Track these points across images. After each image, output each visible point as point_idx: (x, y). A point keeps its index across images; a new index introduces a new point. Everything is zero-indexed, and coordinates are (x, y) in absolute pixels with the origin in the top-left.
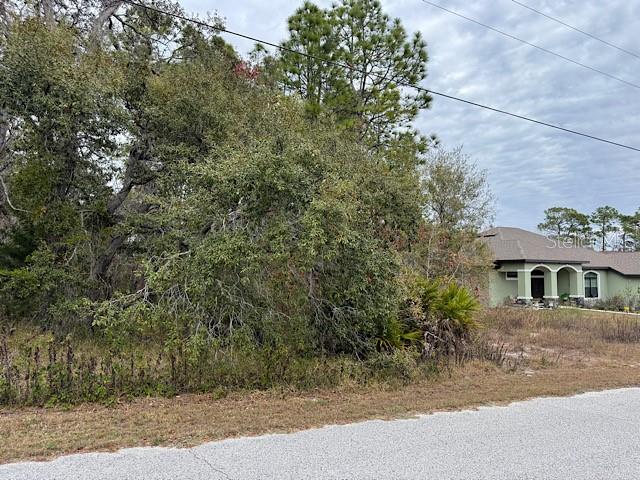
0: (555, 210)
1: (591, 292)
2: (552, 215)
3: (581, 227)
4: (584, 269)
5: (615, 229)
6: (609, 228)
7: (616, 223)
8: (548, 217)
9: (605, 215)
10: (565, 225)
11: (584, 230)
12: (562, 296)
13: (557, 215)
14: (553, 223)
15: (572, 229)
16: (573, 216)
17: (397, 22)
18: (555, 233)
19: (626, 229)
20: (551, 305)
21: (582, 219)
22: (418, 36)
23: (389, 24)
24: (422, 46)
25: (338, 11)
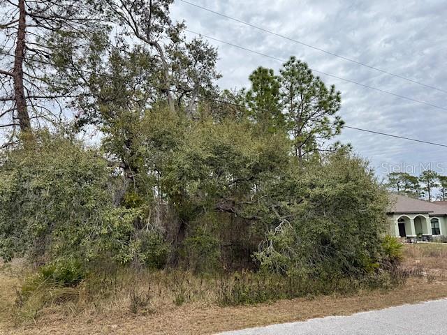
0: (394, 174)
1: (436, 231)
2: (392, 177)
3: (413, 185)
4: (430, 216)
5: (436, 186)
6: (432, 185)
7: (437, 182)
8: (390, 179)
9: (428, 176)
10: (402, 184)
11: (415, 187)
12: (418, 235)
13: (396, 178)
14: (393, 183)
15: (407, 186)
16: (407, 177)
17: (318, 78)
18: (396, 190)
19: (443, 185)
20: (412, 241)
21: (413, 180)
22: (333, 87)
23: (314, 80)
24: (338, 94)
25: (283, 74)
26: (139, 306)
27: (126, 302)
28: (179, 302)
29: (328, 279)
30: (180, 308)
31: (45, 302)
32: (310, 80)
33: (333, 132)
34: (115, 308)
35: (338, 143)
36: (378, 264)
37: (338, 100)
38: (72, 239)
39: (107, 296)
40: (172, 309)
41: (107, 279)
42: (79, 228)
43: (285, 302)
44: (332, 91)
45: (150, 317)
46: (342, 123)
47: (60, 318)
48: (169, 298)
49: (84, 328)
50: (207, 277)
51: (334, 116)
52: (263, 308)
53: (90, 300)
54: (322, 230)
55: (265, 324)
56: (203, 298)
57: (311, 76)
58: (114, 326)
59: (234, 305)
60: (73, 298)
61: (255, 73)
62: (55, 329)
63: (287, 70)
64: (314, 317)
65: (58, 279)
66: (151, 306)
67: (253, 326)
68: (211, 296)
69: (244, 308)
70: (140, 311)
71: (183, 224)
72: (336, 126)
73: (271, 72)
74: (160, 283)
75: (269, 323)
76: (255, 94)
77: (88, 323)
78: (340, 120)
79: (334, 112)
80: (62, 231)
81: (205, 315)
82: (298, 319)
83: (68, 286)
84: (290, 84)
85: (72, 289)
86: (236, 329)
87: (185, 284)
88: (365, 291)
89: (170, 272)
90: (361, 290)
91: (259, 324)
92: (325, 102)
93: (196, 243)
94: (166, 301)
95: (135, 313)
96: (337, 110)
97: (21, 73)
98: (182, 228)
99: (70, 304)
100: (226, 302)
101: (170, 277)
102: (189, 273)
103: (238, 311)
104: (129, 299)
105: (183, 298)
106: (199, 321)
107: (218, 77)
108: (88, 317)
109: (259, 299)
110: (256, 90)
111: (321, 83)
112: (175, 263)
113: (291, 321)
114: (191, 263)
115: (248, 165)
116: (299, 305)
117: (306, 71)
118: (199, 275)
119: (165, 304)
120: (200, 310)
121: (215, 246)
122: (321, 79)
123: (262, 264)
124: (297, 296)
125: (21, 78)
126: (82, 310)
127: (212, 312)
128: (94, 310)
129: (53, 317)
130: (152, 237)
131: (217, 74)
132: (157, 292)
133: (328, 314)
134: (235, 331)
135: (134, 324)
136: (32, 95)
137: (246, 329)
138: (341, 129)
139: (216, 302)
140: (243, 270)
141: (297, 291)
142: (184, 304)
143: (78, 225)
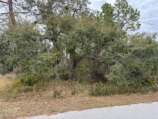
17: (130, 6)
22: (137, 10)
23: (128, 7)
24: (139, 12)
25: (116, 5)
26: (57, 95)
27: (52, 93)
28: (73, 94)
29: (136, 87)
30: (74, 96)
31: (20, 91)
32: (127, 7)
33: (136, 28)
34: (47, 95)
35: (138, 33)
36: (155, 81)
37: (139, 15)
38: (26, 66)
39: (45, 90)
40: (70, 97)
41: (45, 83)
42: (29, 61)
43: (117, 95)
44: (136, 11)
45: (61, 99)
46: (140, 25)
47: (25, 98)
48: (69, 91)
49: (34, 103)
50: (85, 84)
51: (136, 22)
52: (109, 98)
53: (38, 91)
54: (137, 66)
55: (112, 106)
56: (83, 92)
57: (128, 5)
58: (46, 103)
59: (96, 96)
60: (31, 90)
61: (104, 5)
62: (22, 103)
63: (117, 3)
64: (134, 103)
65: (26, 83)
66: (62, 95)
67: (106, 106)
68: (87, 92)
69: (100, 98)
70: (57, 97)
71: (75, 64)
72: (137, 26)
73: (110, 5)
74: (66, 86)
75: (114, 106)
76: (103, 14)
77: (36, 101)
78: (139, 24)
79: (136, 20)
80: (22, 62)
81: (84, 99)
82: (126, 104)
83: (29, 85)
84: (118, 9)
85: (30, 87)
86: (99, 107)
87: (76, 86)
88: (152, 93)
89: (70, 82)
90: (150, 92)
91: (109, 106)
92: (133, 16)
93: (80, 71)
94: (68, 93)
95: (55, 97)
96: (138, 19)
97: (12, 3)
98: (75, 65)
99: (29, 93)
100: (93, 94)
101: (70, 84)
102: (77, 82)
103: (98, 99)
104: (53, 92)
105: (75, 92)
106: (82, 102)
107: (90, 3)
108: (36, 98)
109: (106, 94)
110: (104, 12)
111: (131, 8)
112: (72, 78)
113: (123, 105)
114: (78, 79)
115: (103, 37)
116: (124, 97)
117: (125, 3)
118: (81, 83)
119: (67, 94)
120: (82, 97)
121: (87, 72)
122: (132, 7)
123: (108, 80)
124: (122, 93)
125: (12, 4)
126: (34, 95)
127: (87, 98)
128: (39, 95)
129: (22, 97)
130: (62, 68)
131: (89, 2)
132: (65, 89)
133: (140, 103)
134: (98, 109)
135: (54, 102)
136: (16, 12)
137: (104, 108)
138: (139, 27)
139: (88, 94)
140: (100, 82)
141: (122, 91)
142: (75, 94)
143: (29, 60)
